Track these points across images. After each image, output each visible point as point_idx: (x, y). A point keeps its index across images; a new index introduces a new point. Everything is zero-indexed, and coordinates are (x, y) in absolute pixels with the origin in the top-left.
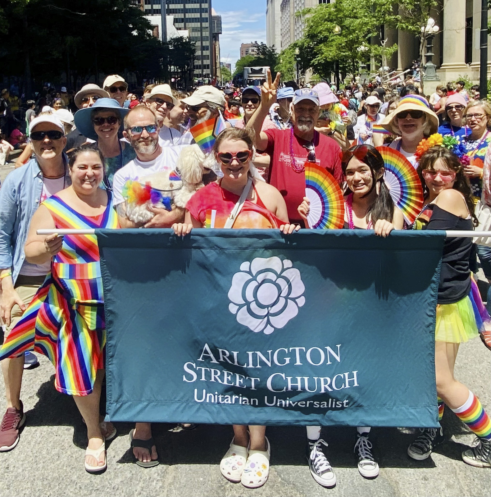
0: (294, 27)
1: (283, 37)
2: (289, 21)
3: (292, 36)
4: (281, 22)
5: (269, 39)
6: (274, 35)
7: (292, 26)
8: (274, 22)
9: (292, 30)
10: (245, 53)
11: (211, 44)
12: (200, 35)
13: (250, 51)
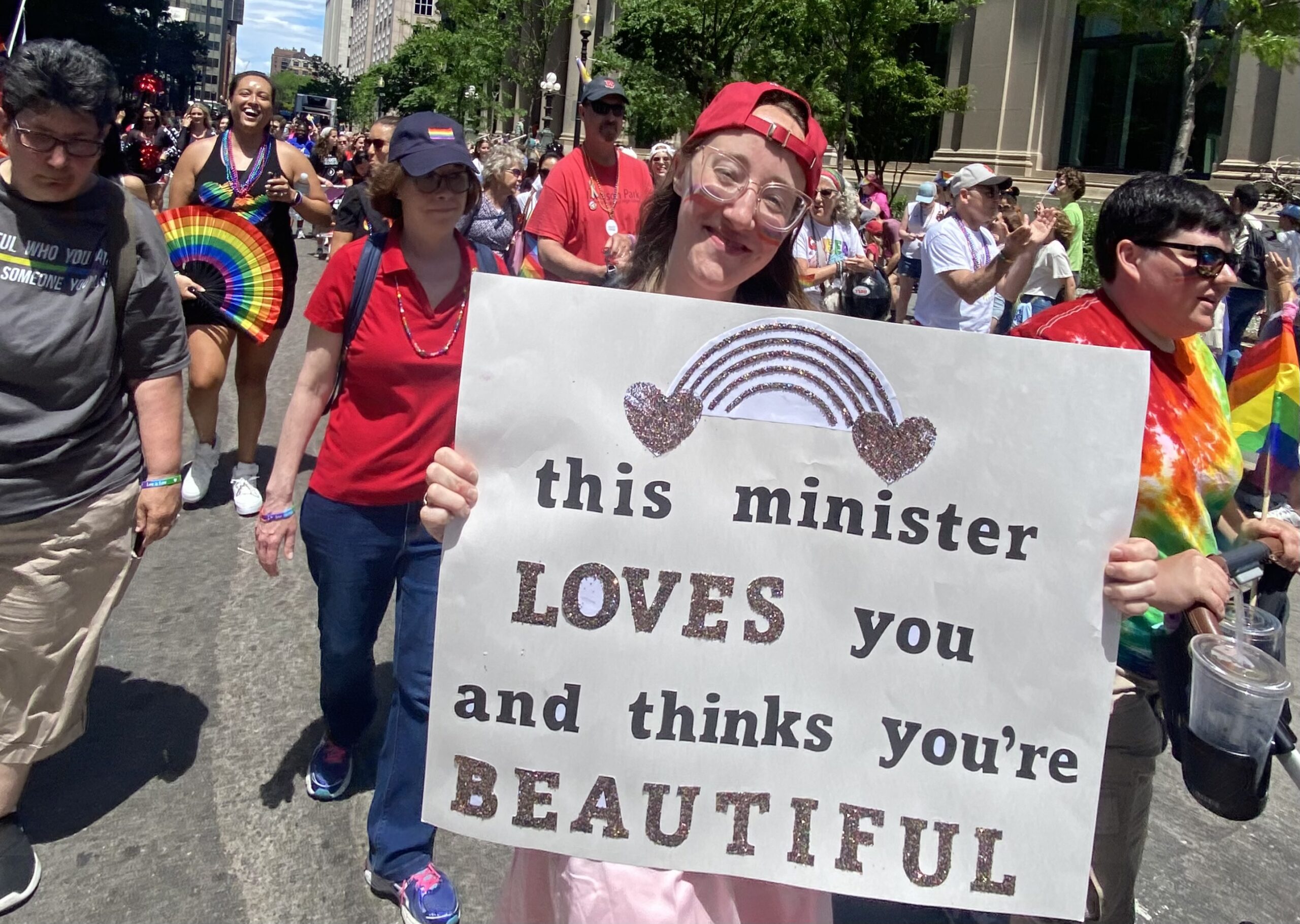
0: (373, 41)
1: (352, 52)
2: (366, 28)
3: (368, 53)
4: (352, 26)
5: (326, 48)
6: (337, 45)
7: (369, 38)
8: (339, 23)
9: (369, 44)
10: (279, 64)
11: (224, 40)
12: (204, 21)
13: (292, 64)
